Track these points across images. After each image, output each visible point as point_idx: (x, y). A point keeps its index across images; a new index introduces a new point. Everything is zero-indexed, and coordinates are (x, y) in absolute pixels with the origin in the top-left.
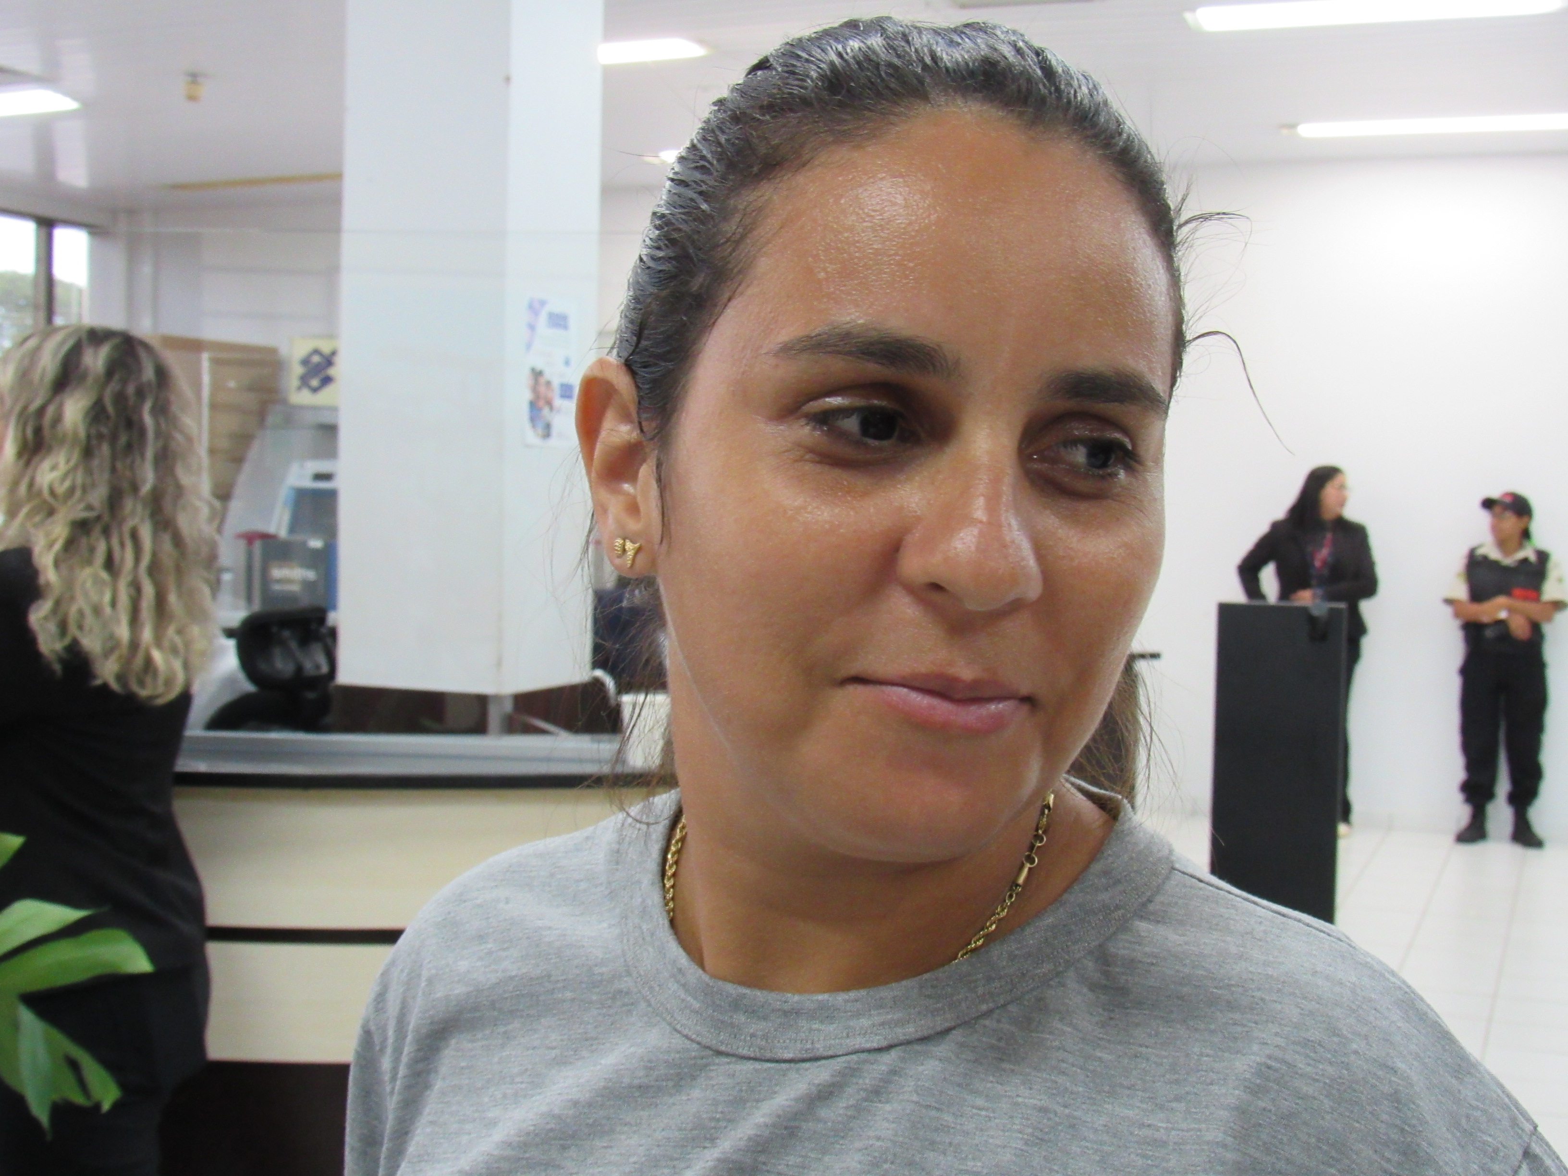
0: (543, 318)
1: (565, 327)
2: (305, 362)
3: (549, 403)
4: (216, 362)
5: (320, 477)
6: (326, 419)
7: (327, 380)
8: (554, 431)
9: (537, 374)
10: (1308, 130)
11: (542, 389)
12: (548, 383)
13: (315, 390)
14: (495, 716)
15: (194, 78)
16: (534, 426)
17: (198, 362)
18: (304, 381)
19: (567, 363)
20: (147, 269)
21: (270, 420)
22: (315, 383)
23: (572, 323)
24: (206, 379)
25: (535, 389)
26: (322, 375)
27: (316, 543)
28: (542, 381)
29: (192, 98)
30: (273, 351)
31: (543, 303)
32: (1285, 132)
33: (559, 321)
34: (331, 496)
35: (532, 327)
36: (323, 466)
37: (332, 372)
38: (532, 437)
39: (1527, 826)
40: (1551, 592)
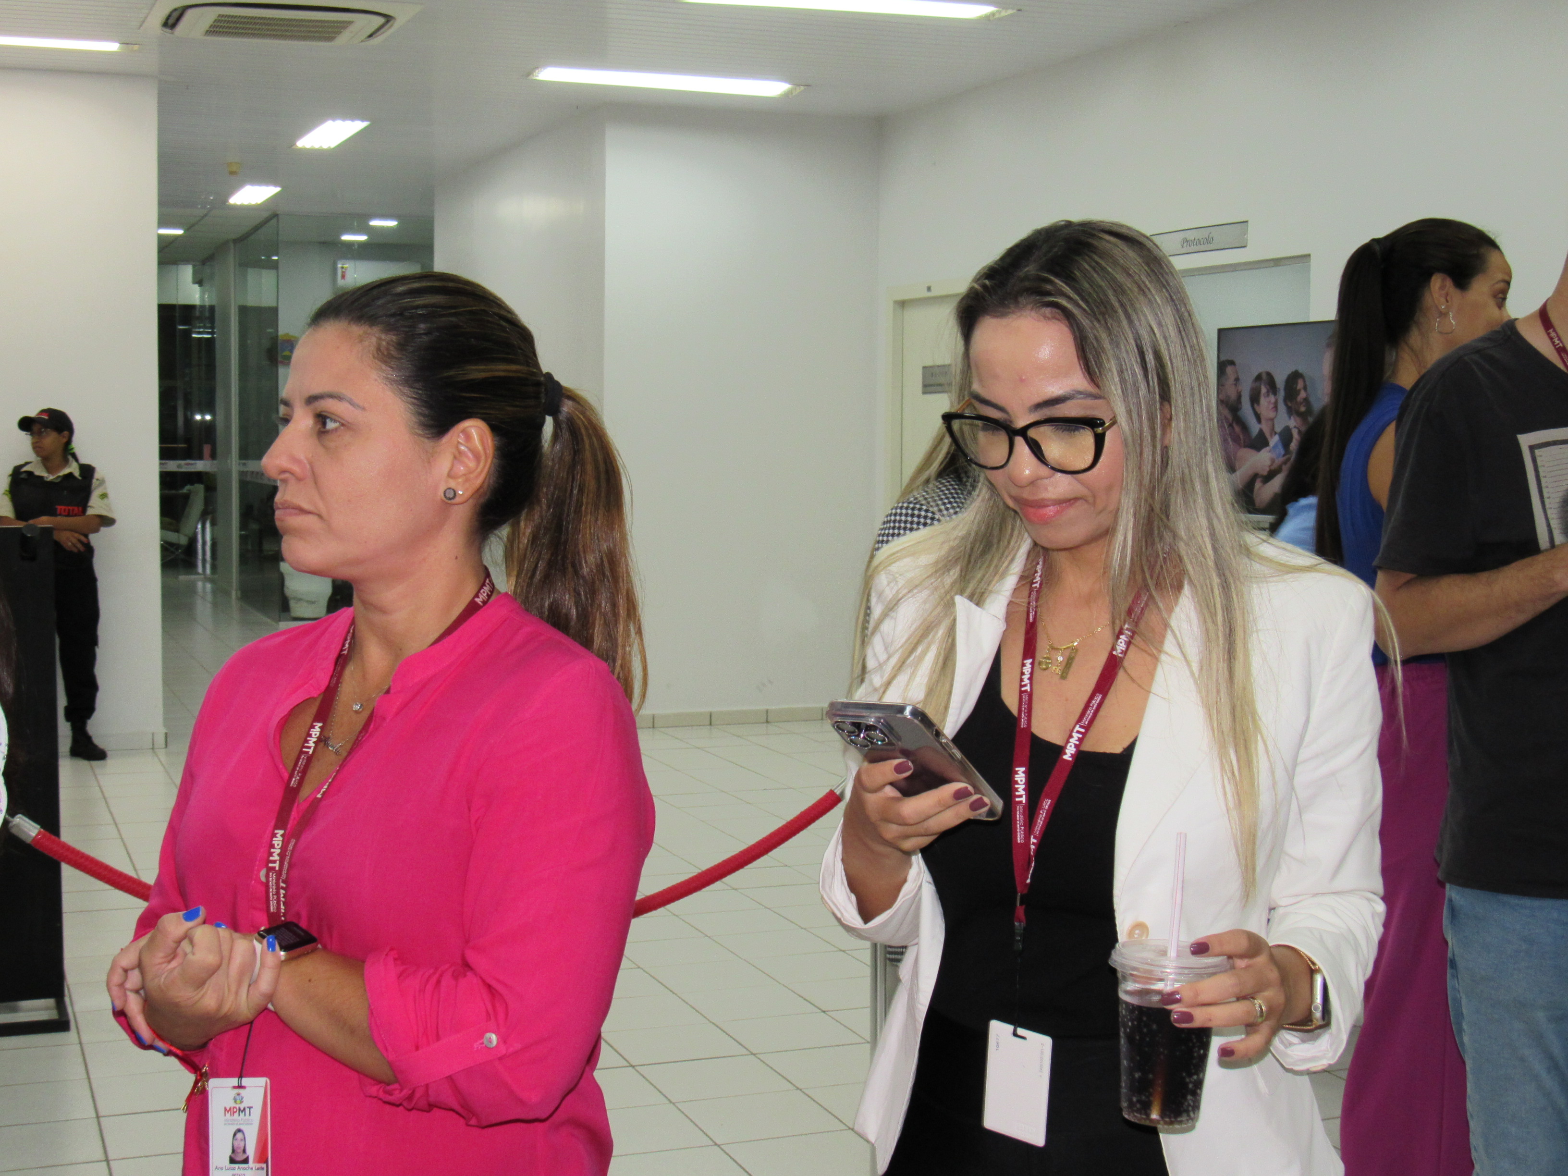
39: (88, 739)
40: (96, 506)
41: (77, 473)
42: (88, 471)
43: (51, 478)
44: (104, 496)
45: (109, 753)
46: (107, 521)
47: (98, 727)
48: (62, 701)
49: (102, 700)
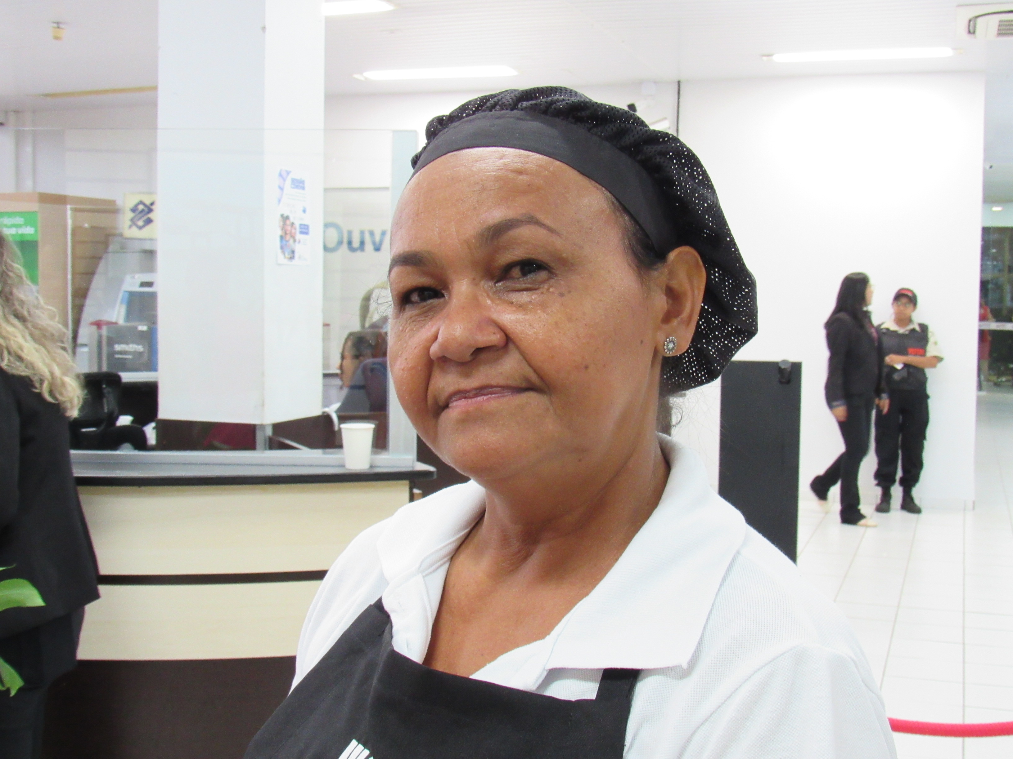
0: (289, 181)
1: (303, 188)
2: (134, 210)
3: (293, 237)
4: (75, 210)
5: (143, 284)
6: (148, 247)
7: (149, 221)
8: (297, 255)
9: (285, 218)
10: (778, 58)
11: (289, 228)
12: (293, 224)
13: (140, 228)
14: (260, 438)
15: (58, 25)
16: (283, 252)
17: (65, 211)
18: (133, 222)
19: (304, 211)
20: (29, 149)
21: (111, 248)
22: (141, 223)
23: (307, 185)
24: (70, 222)
25: (283, 228)
26: (145, 218)
27: (143, 328)
28: (288, 222)
29: (57, 38)
30: (113, 202)
31: (288, 173)
32: (765, 58)
33: (299, 184)
34: (153, 296)
35: (281, 189)
36: (146, 278)
37: (151, 216)
38: (282, 259)
39: (912, 499)
40: (931, 350)
41: (918, 328)
42: (924, 328)
43: (901, 331)
44: (936, 343)
45: (923, 510)
46: (939, 359)
47: (917, 492)
48: (899, 474)
49: (925, 475)
